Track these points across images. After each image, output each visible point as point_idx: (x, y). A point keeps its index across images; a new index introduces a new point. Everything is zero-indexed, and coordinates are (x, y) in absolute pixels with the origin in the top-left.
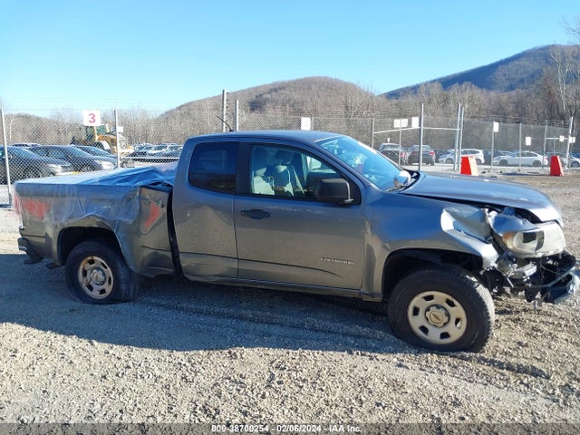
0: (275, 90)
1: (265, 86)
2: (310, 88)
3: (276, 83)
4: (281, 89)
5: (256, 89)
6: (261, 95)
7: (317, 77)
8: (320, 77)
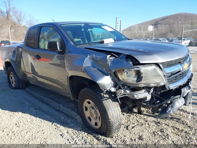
0: (163, 19)
1: (159, 18)
2: (178, 18)
3: (164, 17)
4: (165, 19)
5: (156, 20)
6: (157, 22)
7: (181, 13)
8: (182, 13)
